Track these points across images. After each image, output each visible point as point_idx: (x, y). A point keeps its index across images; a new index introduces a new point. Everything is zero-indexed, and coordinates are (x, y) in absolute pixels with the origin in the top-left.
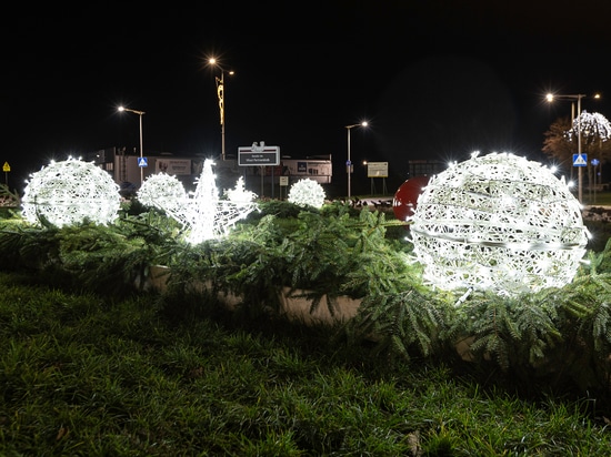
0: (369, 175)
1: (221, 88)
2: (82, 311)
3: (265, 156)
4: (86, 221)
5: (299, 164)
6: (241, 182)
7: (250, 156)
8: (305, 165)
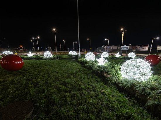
0: (157, 49)
1: (123, 34)
2: (86, 71)
3: (126, 48)
4: (90, 60)
5: (140, 47)
6: (118, 53)
7: (123, 48)
8: (141, 47)
